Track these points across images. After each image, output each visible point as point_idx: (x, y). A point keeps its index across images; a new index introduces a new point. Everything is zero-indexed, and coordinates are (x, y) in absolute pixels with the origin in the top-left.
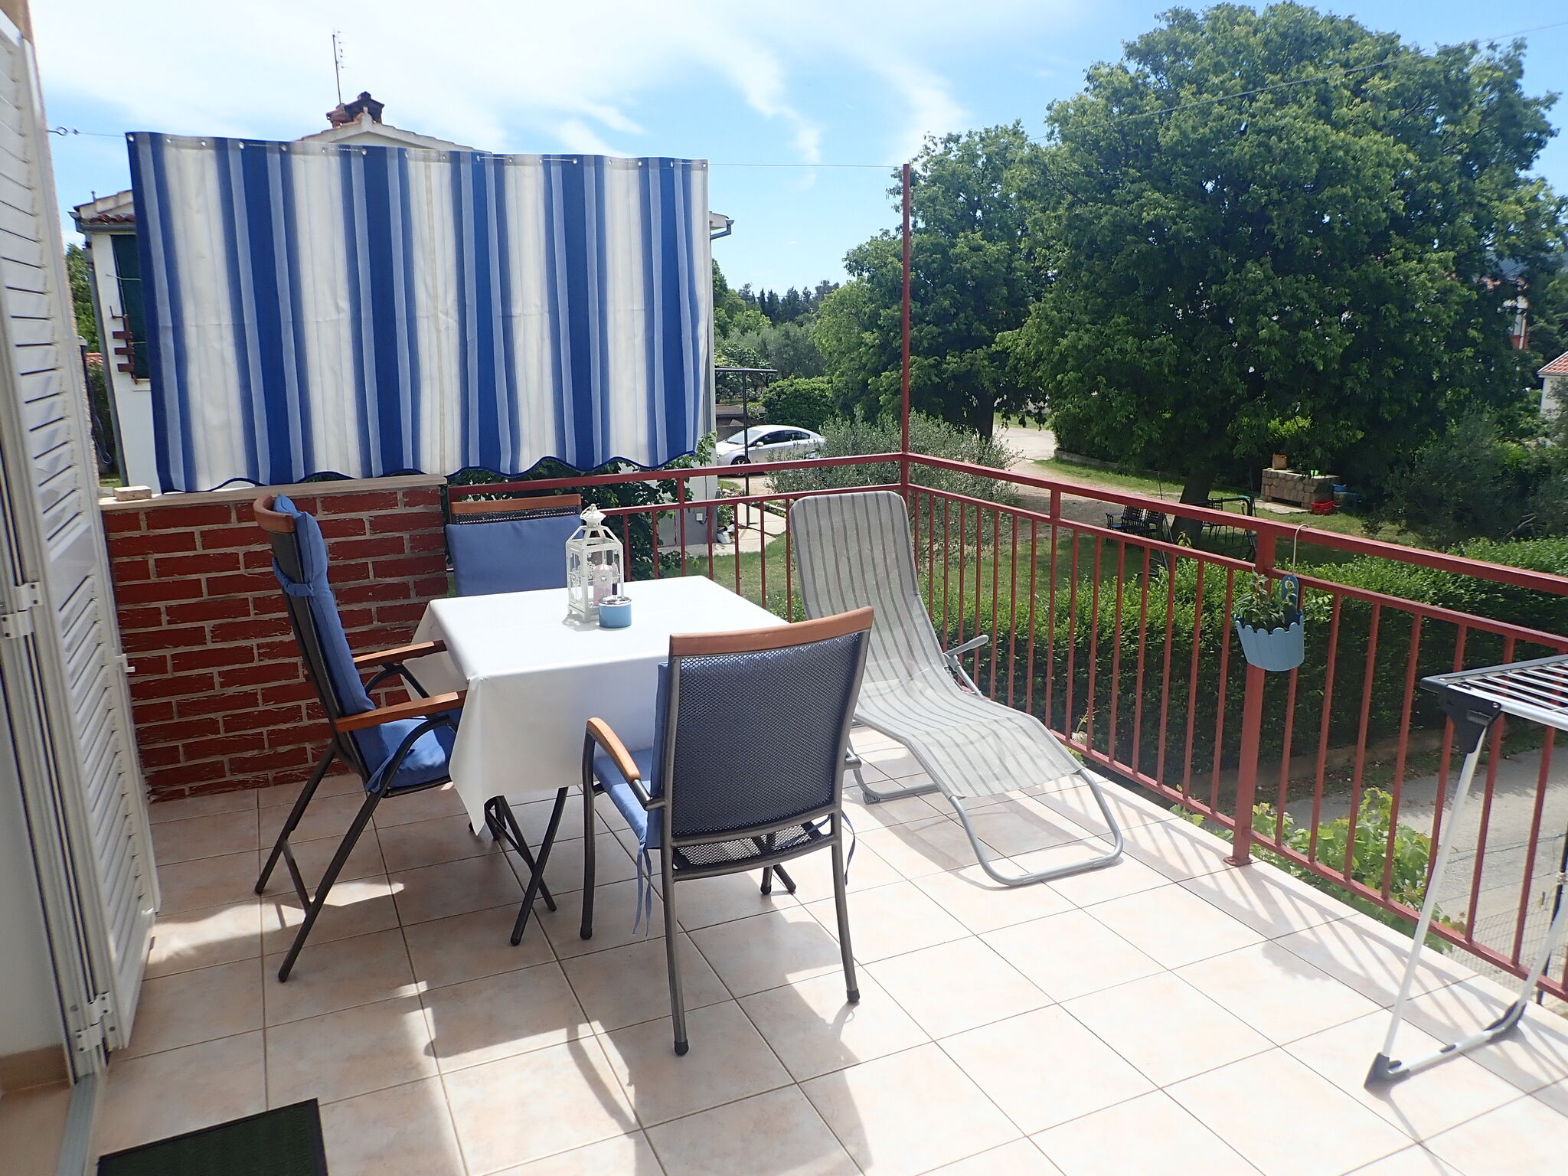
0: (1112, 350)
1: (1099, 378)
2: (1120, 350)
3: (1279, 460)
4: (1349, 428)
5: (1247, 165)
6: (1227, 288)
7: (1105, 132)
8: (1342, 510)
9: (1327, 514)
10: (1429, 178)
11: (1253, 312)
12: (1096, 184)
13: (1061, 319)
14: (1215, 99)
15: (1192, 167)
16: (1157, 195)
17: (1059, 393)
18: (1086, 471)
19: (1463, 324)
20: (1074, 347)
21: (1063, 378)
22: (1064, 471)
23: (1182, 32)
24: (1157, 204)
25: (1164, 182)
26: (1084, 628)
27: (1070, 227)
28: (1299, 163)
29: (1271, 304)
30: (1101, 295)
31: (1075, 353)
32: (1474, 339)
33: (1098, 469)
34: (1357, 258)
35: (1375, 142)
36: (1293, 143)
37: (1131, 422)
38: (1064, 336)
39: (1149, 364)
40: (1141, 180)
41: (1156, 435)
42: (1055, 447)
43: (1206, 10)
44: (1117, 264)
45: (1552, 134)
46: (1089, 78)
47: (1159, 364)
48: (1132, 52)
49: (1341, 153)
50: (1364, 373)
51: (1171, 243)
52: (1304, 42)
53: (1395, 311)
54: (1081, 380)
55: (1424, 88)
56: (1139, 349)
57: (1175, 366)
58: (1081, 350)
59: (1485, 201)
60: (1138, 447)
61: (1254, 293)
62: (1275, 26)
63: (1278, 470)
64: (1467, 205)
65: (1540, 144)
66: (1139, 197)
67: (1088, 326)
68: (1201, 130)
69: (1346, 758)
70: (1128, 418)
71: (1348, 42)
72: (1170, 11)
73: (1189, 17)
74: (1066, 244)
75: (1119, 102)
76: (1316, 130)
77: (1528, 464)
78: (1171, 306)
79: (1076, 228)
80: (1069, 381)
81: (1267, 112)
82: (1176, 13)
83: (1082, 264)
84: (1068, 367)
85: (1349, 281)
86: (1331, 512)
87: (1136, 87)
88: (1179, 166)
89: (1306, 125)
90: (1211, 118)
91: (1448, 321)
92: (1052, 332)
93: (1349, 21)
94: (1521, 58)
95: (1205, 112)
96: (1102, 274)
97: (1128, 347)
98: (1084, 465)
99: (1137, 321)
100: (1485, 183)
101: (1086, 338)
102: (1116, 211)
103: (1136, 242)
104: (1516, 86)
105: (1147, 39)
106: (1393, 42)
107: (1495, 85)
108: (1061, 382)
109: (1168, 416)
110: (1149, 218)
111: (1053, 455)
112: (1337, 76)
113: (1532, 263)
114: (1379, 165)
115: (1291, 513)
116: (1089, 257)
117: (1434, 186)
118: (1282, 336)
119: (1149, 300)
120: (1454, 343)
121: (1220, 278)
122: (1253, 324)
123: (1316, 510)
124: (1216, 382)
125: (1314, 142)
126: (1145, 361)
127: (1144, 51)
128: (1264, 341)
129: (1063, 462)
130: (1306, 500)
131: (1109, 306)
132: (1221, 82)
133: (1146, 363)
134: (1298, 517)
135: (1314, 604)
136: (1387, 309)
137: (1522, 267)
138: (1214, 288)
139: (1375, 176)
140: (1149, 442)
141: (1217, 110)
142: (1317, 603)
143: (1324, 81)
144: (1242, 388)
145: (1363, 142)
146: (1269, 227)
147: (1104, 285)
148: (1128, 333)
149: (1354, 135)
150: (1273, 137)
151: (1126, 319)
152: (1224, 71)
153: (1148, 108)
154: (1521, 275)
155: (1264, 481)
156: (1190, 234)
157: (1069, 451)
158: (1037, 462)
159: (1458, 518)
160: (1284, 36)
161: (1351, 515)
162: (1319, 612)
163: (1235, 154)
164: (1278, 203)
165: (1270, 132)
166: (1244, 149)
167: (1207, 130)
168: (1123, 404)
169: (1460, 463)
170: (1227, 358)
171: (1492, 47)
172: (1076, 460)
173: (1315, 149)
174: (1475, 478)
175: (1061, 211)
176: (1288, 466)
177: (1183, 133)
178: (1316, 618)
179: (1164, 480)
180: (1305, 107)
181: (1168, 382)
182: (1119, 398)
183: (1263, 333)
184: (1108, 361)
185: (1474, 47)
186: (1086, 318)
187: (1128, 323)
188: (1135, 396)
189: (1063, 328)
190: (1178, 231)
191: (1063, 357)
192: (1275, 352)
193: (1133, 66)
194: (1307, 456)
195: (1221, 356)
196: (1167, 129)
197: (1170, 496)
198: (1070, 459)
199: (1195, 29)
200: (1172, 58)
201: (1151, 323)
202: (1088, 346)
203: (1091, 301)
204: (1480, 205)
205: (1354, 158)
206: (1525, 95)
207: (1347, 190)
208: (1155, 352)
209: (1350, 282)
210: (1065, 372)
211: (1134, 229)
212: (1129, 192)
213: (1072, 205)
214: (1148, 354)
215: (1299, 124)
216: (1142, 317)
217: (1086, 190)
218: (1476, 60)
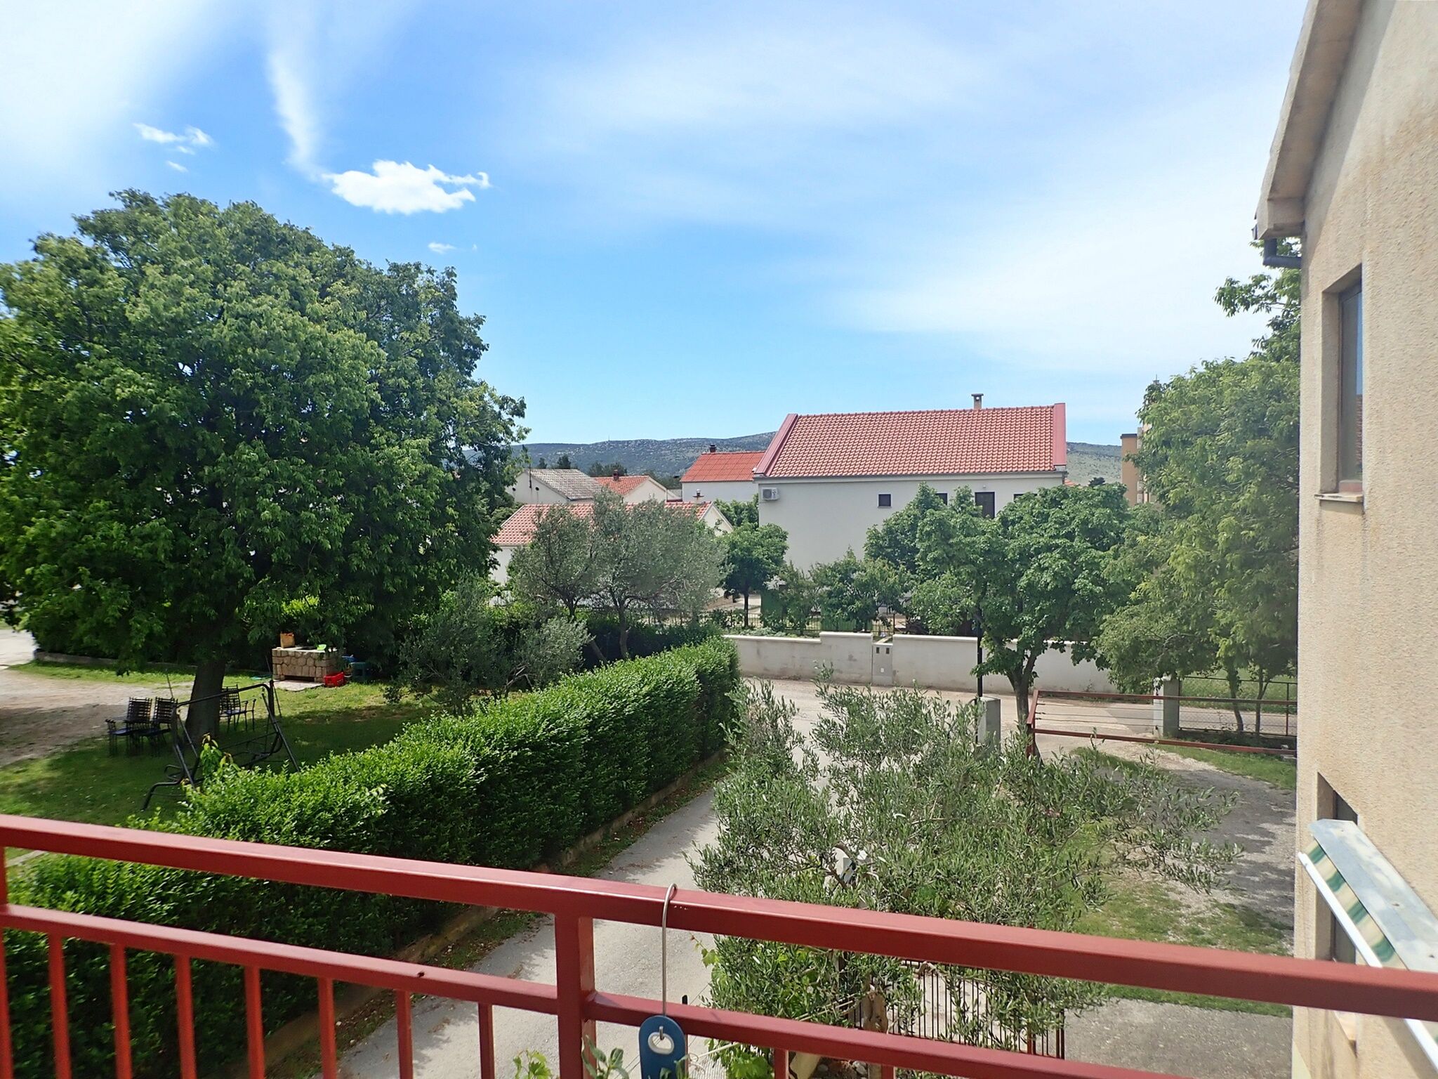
0: (95, 536)
1: (81, 569)
2: (104, 538)
3: (286, 638)
4: (358, 603)
5: (227, 347)
6: (220, 470)
7: (61, 303)
8: (352, 680)
9: (340, 685)
10: (397, 373)
11: (250, 494)
12: (55, 359)
13: (25, 504)
14: (186, 281)
15: (168, 346)
16: (130, 372)
17: (32, 589)
18: (76, 671)
19: (441, 504)
20: (45, 535)
21: (33, 571)
22: (47, 674)
23: (141, 212)
24: (131, 381)
25: (136, 359)
26: (93, 899)
27: (26, 403)
28: (280, 349)
29: (269, 485)
30: (72, 478)
31: (46, 543)
32: (452, 516)
33: (90, 667)
34: (343, 443)
35: (350, 337)
36: (273, 329)
37: (127, 615)
38: (31, 524)
39: (141, 551)
40: (109, 356)
41: (158, 628)
42: (34, 648)
43: (165, 197)
44: (91, 443)
45: (484, 348)
46: (36, 248)
47: (153, 551)
48: (85, 226)
49: (320, 343)
50: (366, 551)
51: (153, 422)
52: (270, 240)
53: (386, 492)
54: (58, 573)
55: (382, 298)
56: (128, 534)
57: (171, 551)
58: (54, 540)
59: (445, 398)
60: (139, 642)
61: (250, 474)
62: (240, 222)
63: (287, 648)
64: (429, 401)
65: (476, 356)
66: (109, 372)
67: (61, 511)
68: (174, 310)
69: (420, 953)
70: (121, 611)
71: (309, 250)
72: (126, 192)
73: (146, 200)
74: (24, 424)
75: (75, 273)
76: (294, 320)
77: (500, 621)
78: (159, 489)
79: (35, 404)
80: (42, 574)
81: (242, 298)
82: (133, 195)
83: (45, 444)
84: (39, 558)
85: (340, 464)
86: (343, 683)
87: (94, 260)
88: (154, 345)
89: (283, 314)
90: (183, 298)
91: (432, 500)
92: (14, 520)
93: (306, 231)
94: (453, 283)
95: (176, 292)
96: (72, 454)
97: (113, 533)
98: (72, 665)
99: (121, 505)
100: (443, 383)
101: (59, 525)
102: (84, 386)
103: (112, 421)
104: (453, 305)
105: (102, 216)
106: (348, 256)
107: (436, 302)
108: (31, 576)
109: (167, 604)
110: (125, 395)
111: (31, 657)
112: (305, 277)
113: (487, 450)
114: (356, 358)
115: (306, 690)
116: (55, 437)
117: (402, 381)
118: (284, 516)
119: (132, 483)
120: (439, 519)
121: (212, 459)
122: (252, 505)
123: (328, 683)
124: (221, 567)
125: (293, 332)
126: (135, 548)
127: (100, 226)
128: (266, 523)
129: (45, 664)
130: (318, 674)
131: (85, 490)
132: (191, 266)
133: (139, 551)
134: (314, 692)
135: (368, 797)
136: (379, 489)
137: (480, 454)
138: (206, 469)
139: (353, 368)
140: (150, 636)
141: (188, 291)
142: (371, 795)
143: (294, 278)
144: (248, 571)
145: (338, 336)
146: (257, 410)
147: (77, 467)
148: (112, 518)
149: (329, 330)
150: (253, 322)
151: (107, 503)
152: (192, 256)
153: (110, 283)
154: (479, 461)
155: (275, 660)
156: (173, 414)
157: (53, 651)
158: (12, 668)
159: (466, 676)
160: (249, 232)
161: (361, 683)
162: (375, 806)
163: (214, 336)
164: (264, 388)
165: (248, 317)
166: (223, 332)
167: (181, 309)
168: (114, 598)
169: (461, 626)
170: (228, 543)
171: (430, 271)
172: (61, 660)
173: (295, 338)
174: (475, 638)
175: (15, 386)
176: (296, 643)
177: (154, 310)
178: (373, 813)
179: (170, 672)
180: (281, 298)
181: (165, 569)
182: (109, 591)
183: (266, 514)
184: (90, 550)
185: (417, 267)
186: (57, 503)
187: (111, 508)
188: (127, 587)
189: (29, 515)
190: (161, 410)
191: (32, 549)
192: (280, 534)
193: (88, 241)
194: (322, 634)
195: (222, 539)
196: (135, 305)
197: (181, 688)
198: (54, 660)
199: (155, 212)
200: (132, 239)
201: (137, 507)
202: (63, 534)
203: (62, 484)
204: (440, 401)
205: (331, 351)
206: (460, 314)
207: (329, 378)
208: (146, 538)
209: (340, 466)
210: (36, 564)
211: (107, 407)
212: (96, 368)
213: (26, 381)
214: (139, 540)
215: (276, 312)
216: (126, 502)
217: (43, 365)
218: (421, 280)
